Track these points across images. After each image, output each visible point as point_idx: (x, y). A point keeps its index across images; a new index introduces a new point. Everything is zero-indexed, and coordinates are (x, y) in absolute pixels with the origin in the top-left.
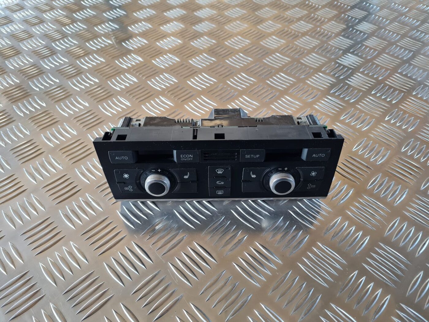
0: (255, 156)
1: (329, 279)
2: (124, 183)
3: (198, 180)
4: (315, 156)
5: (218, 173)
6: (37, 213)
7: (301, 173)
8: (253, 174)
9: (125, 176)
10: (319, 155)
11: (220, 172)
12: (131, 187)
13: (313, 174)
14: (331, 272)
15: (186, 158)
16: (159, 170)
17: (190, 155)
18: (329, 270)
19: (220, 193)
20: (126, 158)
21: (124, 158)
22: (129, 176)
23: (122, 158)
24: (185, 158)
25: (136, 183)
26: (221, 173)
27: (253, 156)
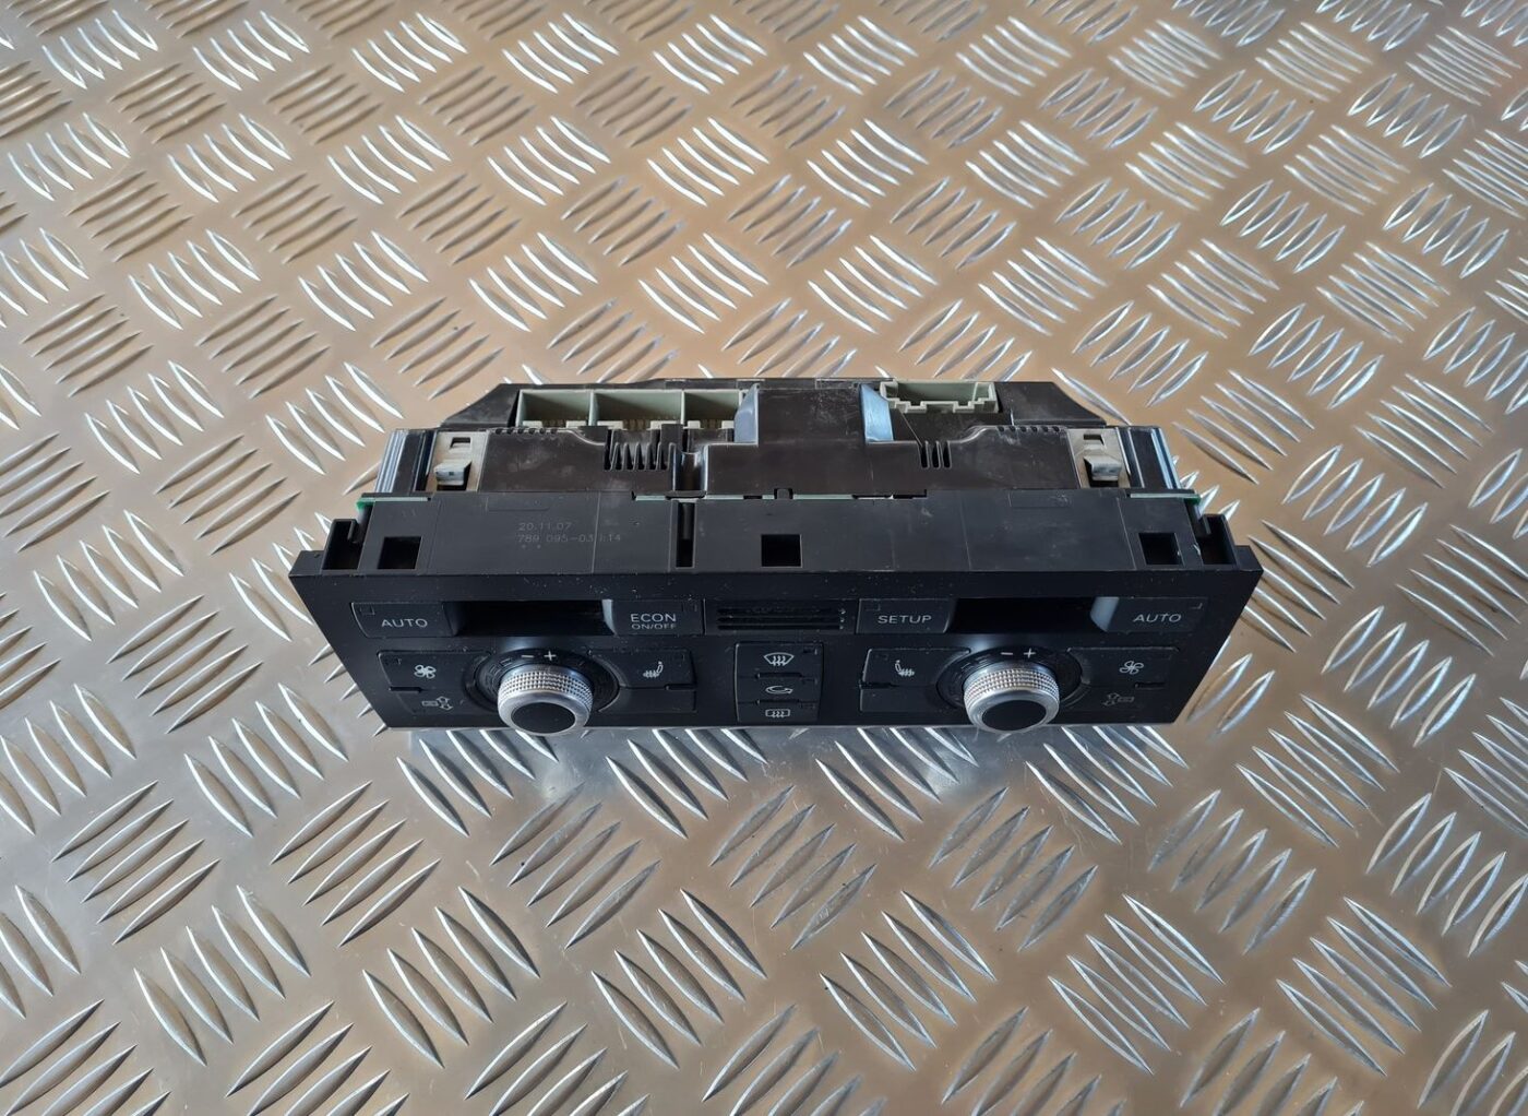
0: (915, 619)
1: (1154, 1040)
2: (420, 690)
3: (695, 681)
4: (1143, 619)
5: (774, 663)
6: (107, 768)
7: (1084, 663)
8: (904, 666)
9: (419, 671)
10: (1160, 618)
11: (779, 661)
12: (447, 700)
13: (1132, 668)
14: (1166, 1013)
15: (650, 623)
16: (550, 656)
17: (667, 615)
18: (1160, 1009)
19: (778, 714)
20: (422, 623)
21: (413, 622)
22: (434, 670)
23: (406, 623)
24: (646, 624)
25: (465, 690)
26: (784, 664)
27: (907, 619)
